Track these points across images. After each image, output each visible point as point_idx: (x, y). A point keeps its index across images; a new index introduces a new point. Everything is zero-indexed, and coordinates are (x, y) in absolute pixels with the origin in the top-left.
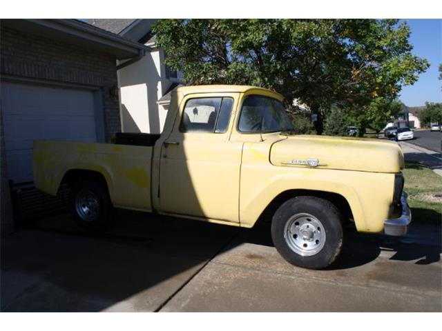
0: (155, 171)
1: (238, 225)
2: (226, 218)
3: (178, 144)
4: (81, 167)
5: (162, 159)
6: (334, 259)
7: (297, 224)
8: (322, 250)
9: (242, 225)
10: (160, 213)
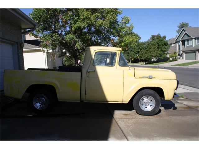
0: (83, 83)
1: (121, 103)
2: (117, 101)
3: (94, 71)
4: (41, 83)
5: (87, 78)
6: (158, 110)
7: (143, 100)
8: (154, 108)
9: (123, 103)
10: (85, 102)
